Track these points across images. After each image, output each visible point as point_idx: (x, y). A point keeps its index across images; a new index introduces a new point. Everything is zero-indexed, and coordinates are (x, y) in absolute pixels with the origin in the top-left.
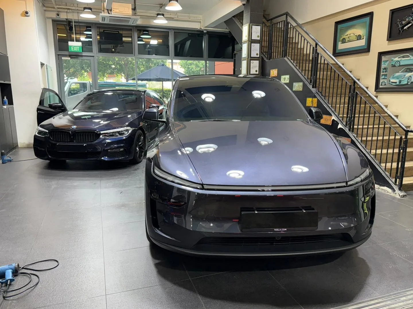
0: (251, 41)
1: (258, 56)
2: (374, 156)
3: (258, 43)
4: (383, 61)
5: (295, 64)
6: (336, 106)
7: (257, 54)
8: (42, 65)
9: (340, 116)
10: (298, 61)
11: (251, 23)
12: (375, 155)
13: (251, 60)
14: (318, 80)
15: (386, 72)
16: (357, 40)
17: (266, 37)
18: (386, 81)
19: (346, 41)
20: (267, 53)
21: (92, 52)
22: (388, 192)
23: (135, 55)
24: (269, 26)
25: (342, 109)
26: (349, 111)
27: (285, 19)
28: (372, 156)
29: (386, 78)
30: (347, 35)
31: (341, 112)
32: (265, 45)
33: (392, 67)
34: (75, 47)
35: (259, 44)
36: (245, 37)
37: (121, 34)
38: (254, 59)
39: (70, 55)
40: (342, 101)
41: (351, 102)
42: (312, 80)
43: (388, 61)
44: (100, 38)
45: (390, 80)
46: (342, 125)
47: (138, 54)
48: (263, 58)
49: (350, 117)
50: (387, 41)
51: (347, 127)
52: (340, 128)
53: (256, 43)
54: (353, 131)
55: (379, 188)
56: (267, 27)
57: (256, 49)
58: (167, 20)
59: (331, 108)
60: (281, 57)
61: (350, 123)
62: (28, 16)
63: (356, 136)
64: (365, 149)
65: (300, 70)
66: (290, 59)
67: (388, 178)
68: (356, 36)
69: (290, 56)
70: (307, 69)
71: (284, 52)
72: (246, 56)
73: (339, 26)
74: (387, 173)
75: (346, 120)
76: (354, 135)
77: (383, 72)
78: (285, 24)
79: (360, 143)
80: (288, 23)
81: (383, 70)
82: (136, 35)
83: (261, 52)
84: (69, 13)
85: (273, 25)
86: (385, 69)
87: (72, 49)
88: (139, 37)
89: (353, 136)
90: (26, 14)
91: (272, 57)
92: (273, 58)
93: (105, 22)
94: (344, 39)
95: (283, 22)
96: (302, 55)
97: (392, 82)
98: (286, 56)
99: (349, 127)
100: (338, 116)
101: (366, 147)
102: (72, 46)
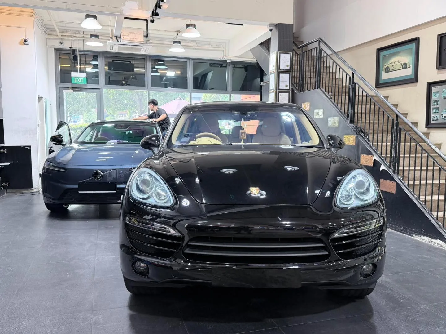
0: (280, 71)
1: (288, 88)
2: (424, 202)
4: (433, 92)
5: (329, 97)
6: (377, 144)
7: (287, 86)
8: (40, 98)
9: (382, 155)
10: (333, 93)
11: (278, 50)
12: (425, 201)
13: (279, 92)
14: (356, 115)
15: (437, 105)
16: (403, 68)
17: (296, 67)
18: (438, 116)
19: (391, 70)
20: (298, 85)
21: (98, 84)
22: (441, 246)
23: (147, 88)
24: (300, 54)
25: (384, 148)
26: (393, 150)
27: (317, 46)
28: (421, 203)
29: (438, 112)
30: (391, 63)
31: (384, 151)
32: (296, 76)
33: (444, 99)
34: (79, 78)
35: (289, 75)
36: (272, 67)
37: (133, 65)
38: (284, 91)
39: (72, 88)
40: (385, 139)
41: (394, 139)
42: (350, 115)
43: (439, 92)
44: (109, 69)
45: (442, 114)
46: (385, 166)
47: (152, 87)
48: (293, 90)
49: (393, 156)
50: (437, 70)
51: (390, 168)
52: (383, 170)
53: (286, 73)
54: (398, 173)
55: (431, 242)
56: (298, 55)
57: (285, 80)
58: (184, 48)
59: (372, 146)
60: (314, 88)
61: (395, 163)
62: (27, 45)
63: (402, 179)
64: (413, 194)
65: (335, 103)
66: (324, 91)
67: (441, 229)
68: (401, 64)
69: (324, 87)
70: (343, 101)
71: (316, 83)
72: (273, 88)
73: (382, 54)
74: (440, 223)
75: (390, 160)
76: (399, 177)
77: (434, 105)
78: (318, 51)
79: (407, 187)
80: (321, 50)
81: (434, 102)
82: (149, 65)
83: (292, 83)
84: (74, 40)
85: (304, 52)
86: (436, 101)
87: (75, 80)
88: (153, 68)
89: (399, 179)
90: (24, 42)
91: (304, 89)
92: (305, 90)
93: (114, 51)
94: (388, 68)
95: (315, 49)
96: (340, 87)
97: (445, 117)
98: (319, 87)
99: (393, 168)
100: (380, 156)
101: (414, 192)
102: (76, 77)
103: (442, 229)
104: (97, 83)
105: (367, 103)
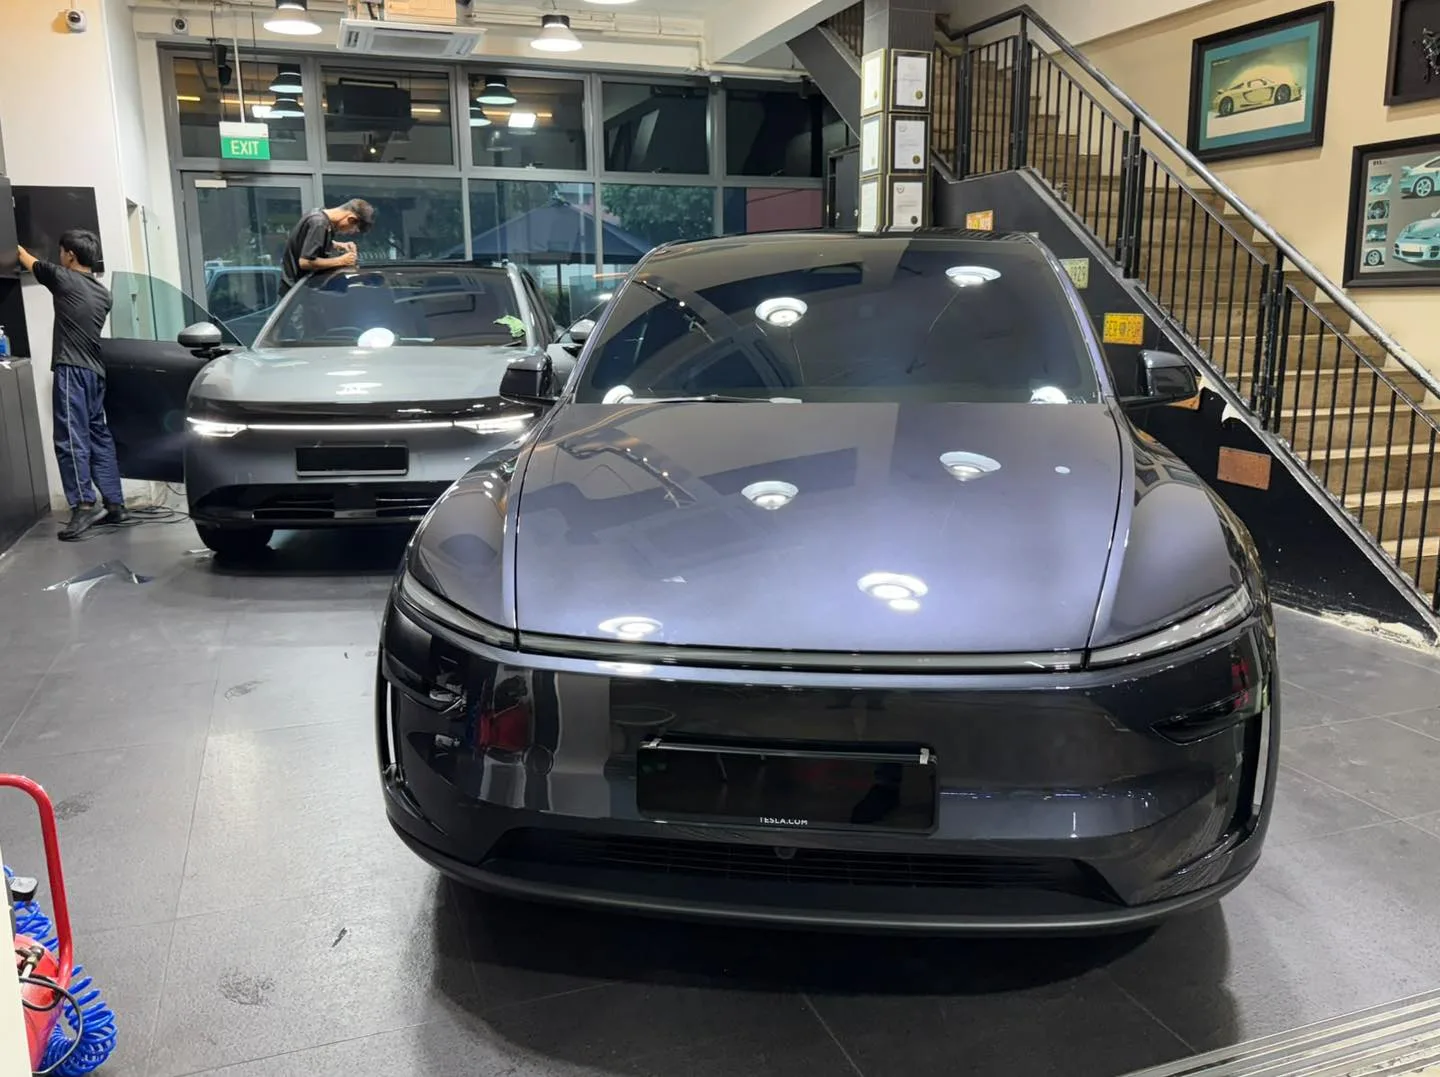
0: (895, 113)
1: (921, 166)
2: (1358, 514)
3: (916, 119)
4: (1372, 178)
5: (1058, 195)
6: (1212, 341)
7: (916, 160)
8: (131, 207)
9: (1228, 375)
10: (1071, 183)
11: (891, 46)
12: (1361, 511)
13: (893, 180)
14: (1144, 251)
15: (1381, 217)
16: (1277, 102)
17: (945, 98)
18: (1382, 250)
19: (1237, 107)
20: (951, 156)
21: (306, 159)
22: (1408, 642)
23: (460, 169)
24: (958, 58)
25: (1234, 354)
26: (1263, 358)
27: (1017, 32)
28: (1349, 516)
29: (1384, 240)
30: (1239, 87)
31: (1233, 359)
32: (944, 126)
33: (1404, 198)
34: (244, 140)
35: (923, 123)
36: (871, 96)
37: (407, 93)
38: (906, 176)
39: (224, 172)
40: (1236, 321)
41: (1269, 326)
42: (1124, 250)
43: (1390, 176)
44: (329, 109)
45: (1397, 246)
46: (1236, 408)
47: (474, 164)
48: (936, 173)
49: (1265, 378)
50: (1386, 108)
51: (1252, 415)
52: (1230, 420)
53: (909, 119)
54: (1276, 429)
55: (1377, 630)
56: (951, 60)
57: (912, 139)
58: (580, 38)
59: (1195, 347)
60: (1005, 167)
61: (1268, 398)
62: (79, 31)
63: (1289, 445)
64: (1324, 491)
65: (1076, 215)
66: (1040, 175)
67: (1408, 592)
68: (1273, 88)
69: (1039, 163)
70: (1103, 208)
71: (1015, 151)
72: (876, 167)
73: (1210, 55)
74: (1404, 575)
75: (1253, 390)
76: (1281, 441)
77: (1373, 217)
78: (1020, 48)
79: (1305, 469)
80: (1029, 45)
81: (1373, 208)
82: (462, 94)
83: (932, 152)
84: (220, 15)
85: (972, 52)
86: (1379, 205)
87: (233, 147)
88: (473, 103)
89: (1279, 445)
90: (69, 22)
91: (972, 170)
92: (976, 172)
93: (358, 50)
94: (1228, 100)
95: (1010, 42)
96: (1072, 160)
97: (1405, 253)
98: (1025, 163)
99: (1263, 412)
100: (1221, 377)
101: (1325, 486)
102: (235, 139)
103: (1411, 590)
104: (302, 156)
105: (1168, 214)
